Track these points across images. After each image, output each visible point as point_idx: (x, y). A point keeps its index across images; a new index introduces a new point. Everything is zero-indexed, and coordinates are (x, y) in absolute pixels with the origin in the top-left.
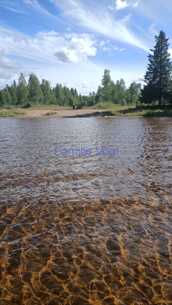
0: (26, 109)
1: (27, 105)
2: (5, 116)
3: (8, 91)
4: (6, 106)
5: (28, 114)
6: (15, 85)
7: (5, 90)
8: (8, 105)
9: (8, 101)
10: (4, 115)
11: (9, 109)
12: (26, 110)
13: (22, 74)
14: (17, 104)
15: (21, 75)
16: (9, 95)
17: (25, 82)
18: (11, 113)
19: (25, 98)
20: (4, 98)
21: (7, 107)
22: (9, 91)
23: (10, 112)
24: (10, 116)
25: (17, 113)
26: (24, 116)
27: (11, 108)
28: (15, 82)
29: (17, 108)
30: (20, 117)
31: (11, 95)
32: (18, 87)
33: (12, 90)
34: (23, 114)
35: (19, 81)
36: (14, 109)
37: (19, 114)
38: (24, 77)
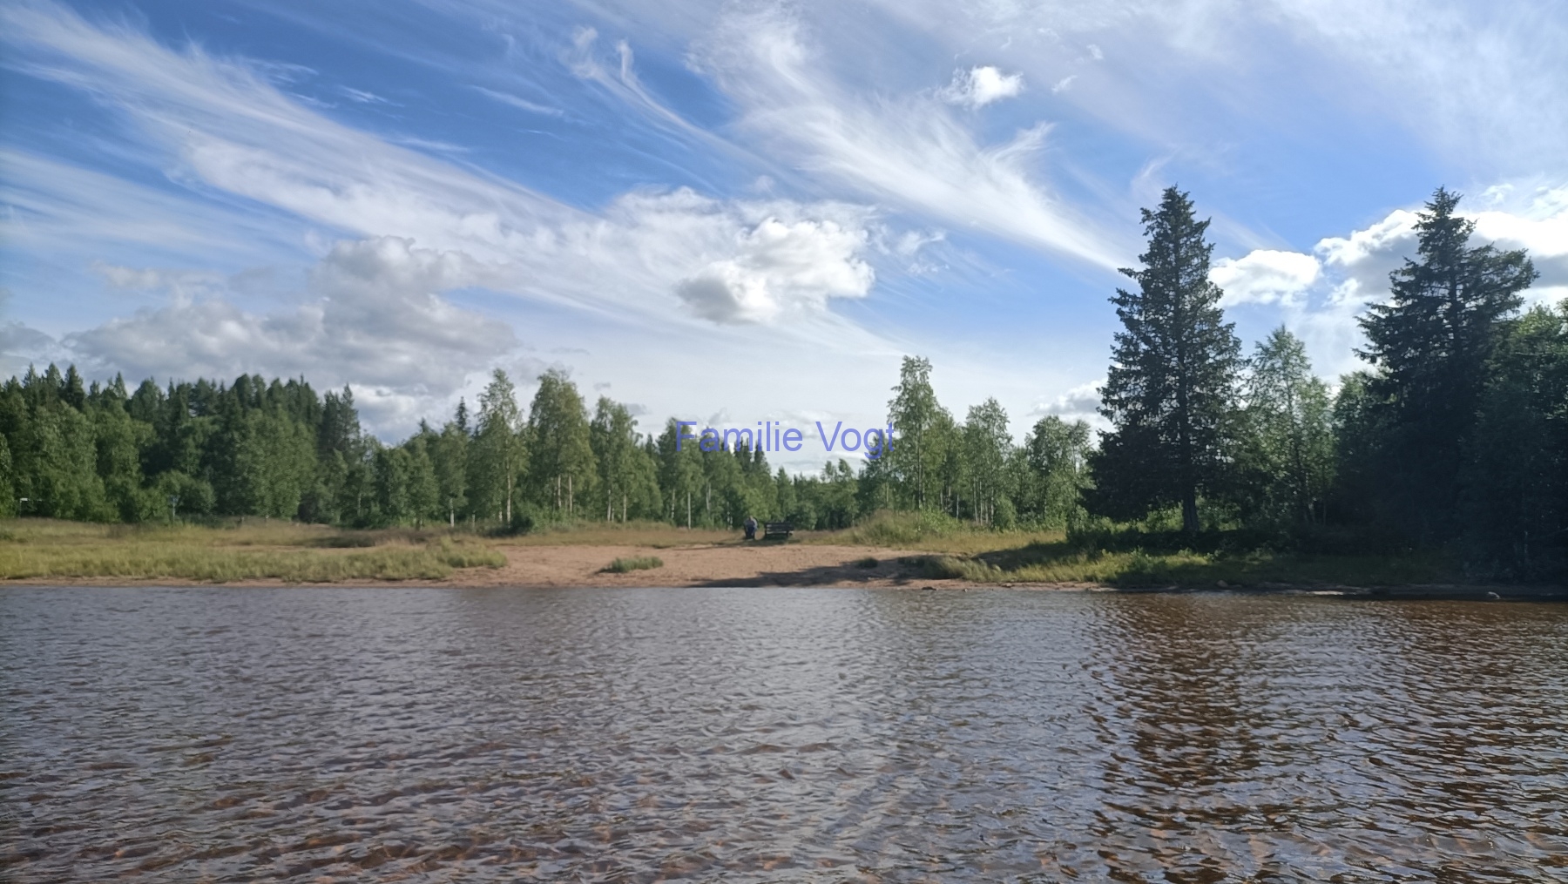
0: (508, 541)
1: (512, 523)
2: (396, 575)
3: (425, 455)
4: (405, 525)
5: (516, 565)
6: (460, 423)
7: (410, 447)
8: (415, 520)
9: (416, 501)
10: (390, 572)
11: (420, 539)
12: (507, 548)
13: (499, 375)
14: (460, 518)
15: (492, 380)
16: (428, 475)
17: (514, 411)
18: (430, 562)
19: (504, 487)
20: (400, 484)
21: (411, 529)
22: (430, 451)
23: (428, 556)
24: (422, 577)
25: (458, 563)
26: (494, 577)
27: (431, 535)
28: (462, 408)
29: (460, 536)
30: (470, 583)
31: (440, 470)
32: (477, 437)
33: (443, 447)
34: (491, 565)
35: (485, 406)
36: (447, 541)
37: (471, 564)
38: (511, 386)
